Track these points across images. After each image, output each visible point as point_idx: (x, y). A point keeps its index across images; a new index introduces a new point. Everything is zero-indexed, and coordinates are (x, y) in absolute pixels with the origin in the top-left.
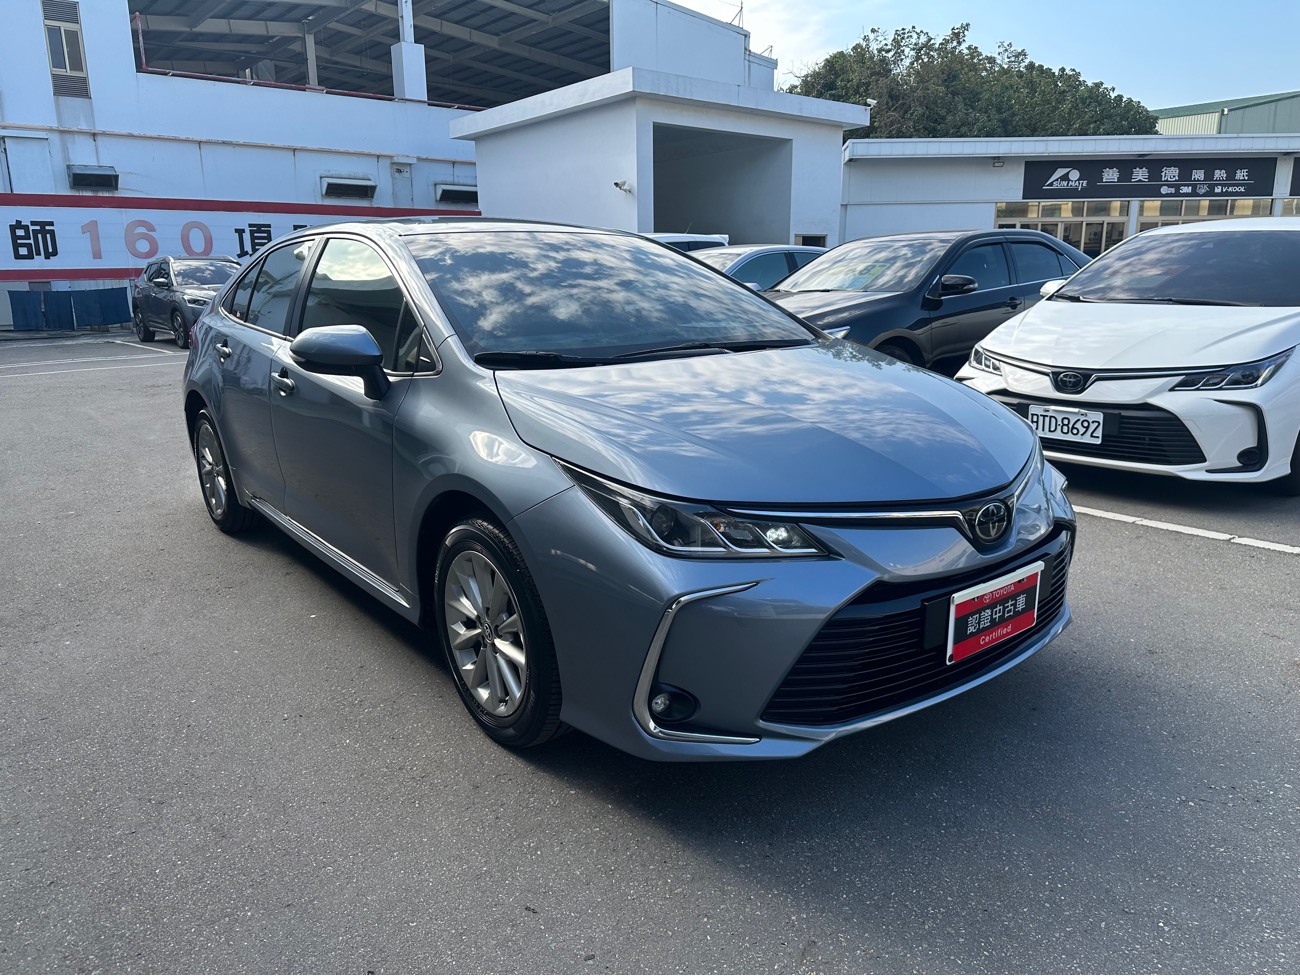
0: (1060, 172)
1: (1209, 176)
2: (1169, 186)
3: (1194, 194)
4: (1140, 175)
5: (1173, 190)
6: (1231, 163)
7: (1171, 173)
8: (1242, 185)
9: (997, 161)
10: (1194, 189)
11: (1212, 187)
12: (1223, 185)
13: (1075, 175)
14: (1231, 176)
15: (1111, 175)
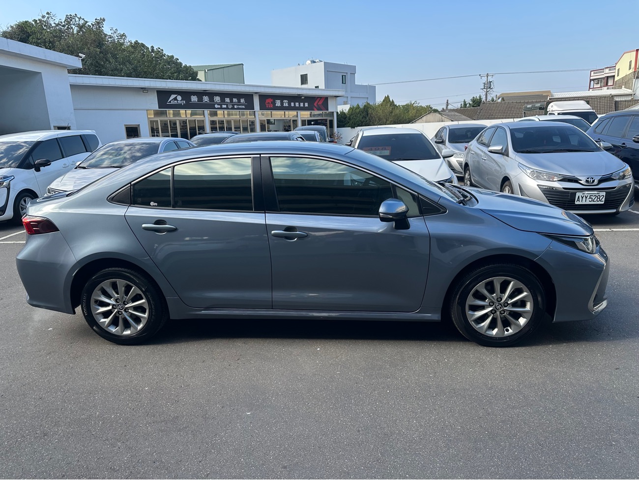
0: (173, 96)
1: (231, 101)
2: (218, 104)
3: (227, 108)
4: (206, 99)
5: (219, 106)
6: (239, 95)
7: (217, 99)
8: (244, 105)
9: (144, 90)
10: (227, 106)
11: (233, 105)
12: (237, 105)
13: (179, 98)
14: (239, 101)
15: (194, 99)
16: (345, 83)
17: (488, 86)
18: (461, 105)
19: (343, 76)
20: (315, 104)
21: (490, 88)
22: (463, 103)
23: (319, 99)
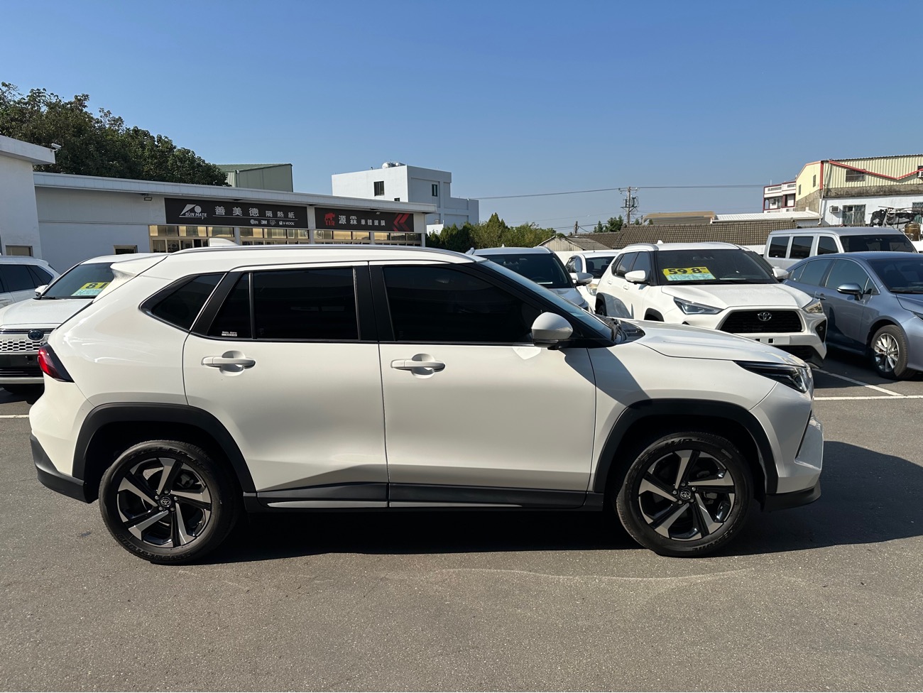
0: (189, 207)
1: (275, 215)
2: (255, 220)
3: (268, 225)
4: (237, 211)
5: (257, 222)
6: (286, 208)
7: (254, 212)
8: (293, 221)
9: (146, 196)
10: (268, 222)
11: (278, 221)
12: (283, 221)
13: (198, 209)
14: (286, 216)
15: (220, 211)
16: (437, 196)
17: (631, 204)
18: (595, 228)
19: (433, 186)
20: (395, 223)
21: (633, 206)
22: (597, 226)
23: (400, 216)
